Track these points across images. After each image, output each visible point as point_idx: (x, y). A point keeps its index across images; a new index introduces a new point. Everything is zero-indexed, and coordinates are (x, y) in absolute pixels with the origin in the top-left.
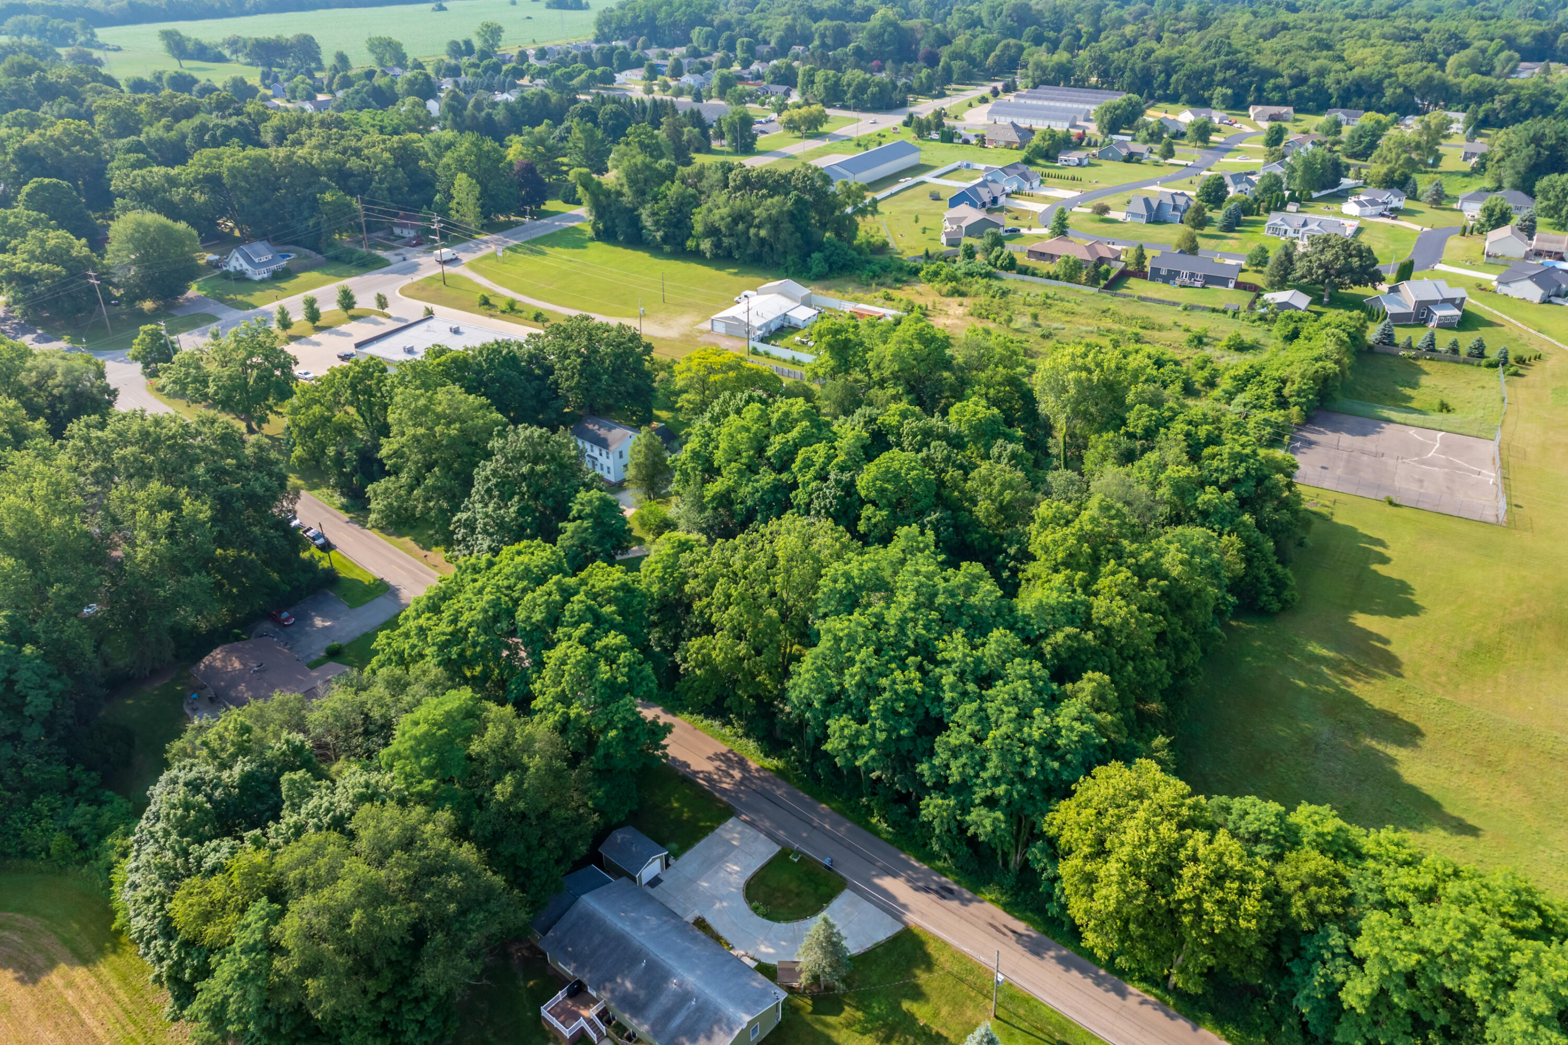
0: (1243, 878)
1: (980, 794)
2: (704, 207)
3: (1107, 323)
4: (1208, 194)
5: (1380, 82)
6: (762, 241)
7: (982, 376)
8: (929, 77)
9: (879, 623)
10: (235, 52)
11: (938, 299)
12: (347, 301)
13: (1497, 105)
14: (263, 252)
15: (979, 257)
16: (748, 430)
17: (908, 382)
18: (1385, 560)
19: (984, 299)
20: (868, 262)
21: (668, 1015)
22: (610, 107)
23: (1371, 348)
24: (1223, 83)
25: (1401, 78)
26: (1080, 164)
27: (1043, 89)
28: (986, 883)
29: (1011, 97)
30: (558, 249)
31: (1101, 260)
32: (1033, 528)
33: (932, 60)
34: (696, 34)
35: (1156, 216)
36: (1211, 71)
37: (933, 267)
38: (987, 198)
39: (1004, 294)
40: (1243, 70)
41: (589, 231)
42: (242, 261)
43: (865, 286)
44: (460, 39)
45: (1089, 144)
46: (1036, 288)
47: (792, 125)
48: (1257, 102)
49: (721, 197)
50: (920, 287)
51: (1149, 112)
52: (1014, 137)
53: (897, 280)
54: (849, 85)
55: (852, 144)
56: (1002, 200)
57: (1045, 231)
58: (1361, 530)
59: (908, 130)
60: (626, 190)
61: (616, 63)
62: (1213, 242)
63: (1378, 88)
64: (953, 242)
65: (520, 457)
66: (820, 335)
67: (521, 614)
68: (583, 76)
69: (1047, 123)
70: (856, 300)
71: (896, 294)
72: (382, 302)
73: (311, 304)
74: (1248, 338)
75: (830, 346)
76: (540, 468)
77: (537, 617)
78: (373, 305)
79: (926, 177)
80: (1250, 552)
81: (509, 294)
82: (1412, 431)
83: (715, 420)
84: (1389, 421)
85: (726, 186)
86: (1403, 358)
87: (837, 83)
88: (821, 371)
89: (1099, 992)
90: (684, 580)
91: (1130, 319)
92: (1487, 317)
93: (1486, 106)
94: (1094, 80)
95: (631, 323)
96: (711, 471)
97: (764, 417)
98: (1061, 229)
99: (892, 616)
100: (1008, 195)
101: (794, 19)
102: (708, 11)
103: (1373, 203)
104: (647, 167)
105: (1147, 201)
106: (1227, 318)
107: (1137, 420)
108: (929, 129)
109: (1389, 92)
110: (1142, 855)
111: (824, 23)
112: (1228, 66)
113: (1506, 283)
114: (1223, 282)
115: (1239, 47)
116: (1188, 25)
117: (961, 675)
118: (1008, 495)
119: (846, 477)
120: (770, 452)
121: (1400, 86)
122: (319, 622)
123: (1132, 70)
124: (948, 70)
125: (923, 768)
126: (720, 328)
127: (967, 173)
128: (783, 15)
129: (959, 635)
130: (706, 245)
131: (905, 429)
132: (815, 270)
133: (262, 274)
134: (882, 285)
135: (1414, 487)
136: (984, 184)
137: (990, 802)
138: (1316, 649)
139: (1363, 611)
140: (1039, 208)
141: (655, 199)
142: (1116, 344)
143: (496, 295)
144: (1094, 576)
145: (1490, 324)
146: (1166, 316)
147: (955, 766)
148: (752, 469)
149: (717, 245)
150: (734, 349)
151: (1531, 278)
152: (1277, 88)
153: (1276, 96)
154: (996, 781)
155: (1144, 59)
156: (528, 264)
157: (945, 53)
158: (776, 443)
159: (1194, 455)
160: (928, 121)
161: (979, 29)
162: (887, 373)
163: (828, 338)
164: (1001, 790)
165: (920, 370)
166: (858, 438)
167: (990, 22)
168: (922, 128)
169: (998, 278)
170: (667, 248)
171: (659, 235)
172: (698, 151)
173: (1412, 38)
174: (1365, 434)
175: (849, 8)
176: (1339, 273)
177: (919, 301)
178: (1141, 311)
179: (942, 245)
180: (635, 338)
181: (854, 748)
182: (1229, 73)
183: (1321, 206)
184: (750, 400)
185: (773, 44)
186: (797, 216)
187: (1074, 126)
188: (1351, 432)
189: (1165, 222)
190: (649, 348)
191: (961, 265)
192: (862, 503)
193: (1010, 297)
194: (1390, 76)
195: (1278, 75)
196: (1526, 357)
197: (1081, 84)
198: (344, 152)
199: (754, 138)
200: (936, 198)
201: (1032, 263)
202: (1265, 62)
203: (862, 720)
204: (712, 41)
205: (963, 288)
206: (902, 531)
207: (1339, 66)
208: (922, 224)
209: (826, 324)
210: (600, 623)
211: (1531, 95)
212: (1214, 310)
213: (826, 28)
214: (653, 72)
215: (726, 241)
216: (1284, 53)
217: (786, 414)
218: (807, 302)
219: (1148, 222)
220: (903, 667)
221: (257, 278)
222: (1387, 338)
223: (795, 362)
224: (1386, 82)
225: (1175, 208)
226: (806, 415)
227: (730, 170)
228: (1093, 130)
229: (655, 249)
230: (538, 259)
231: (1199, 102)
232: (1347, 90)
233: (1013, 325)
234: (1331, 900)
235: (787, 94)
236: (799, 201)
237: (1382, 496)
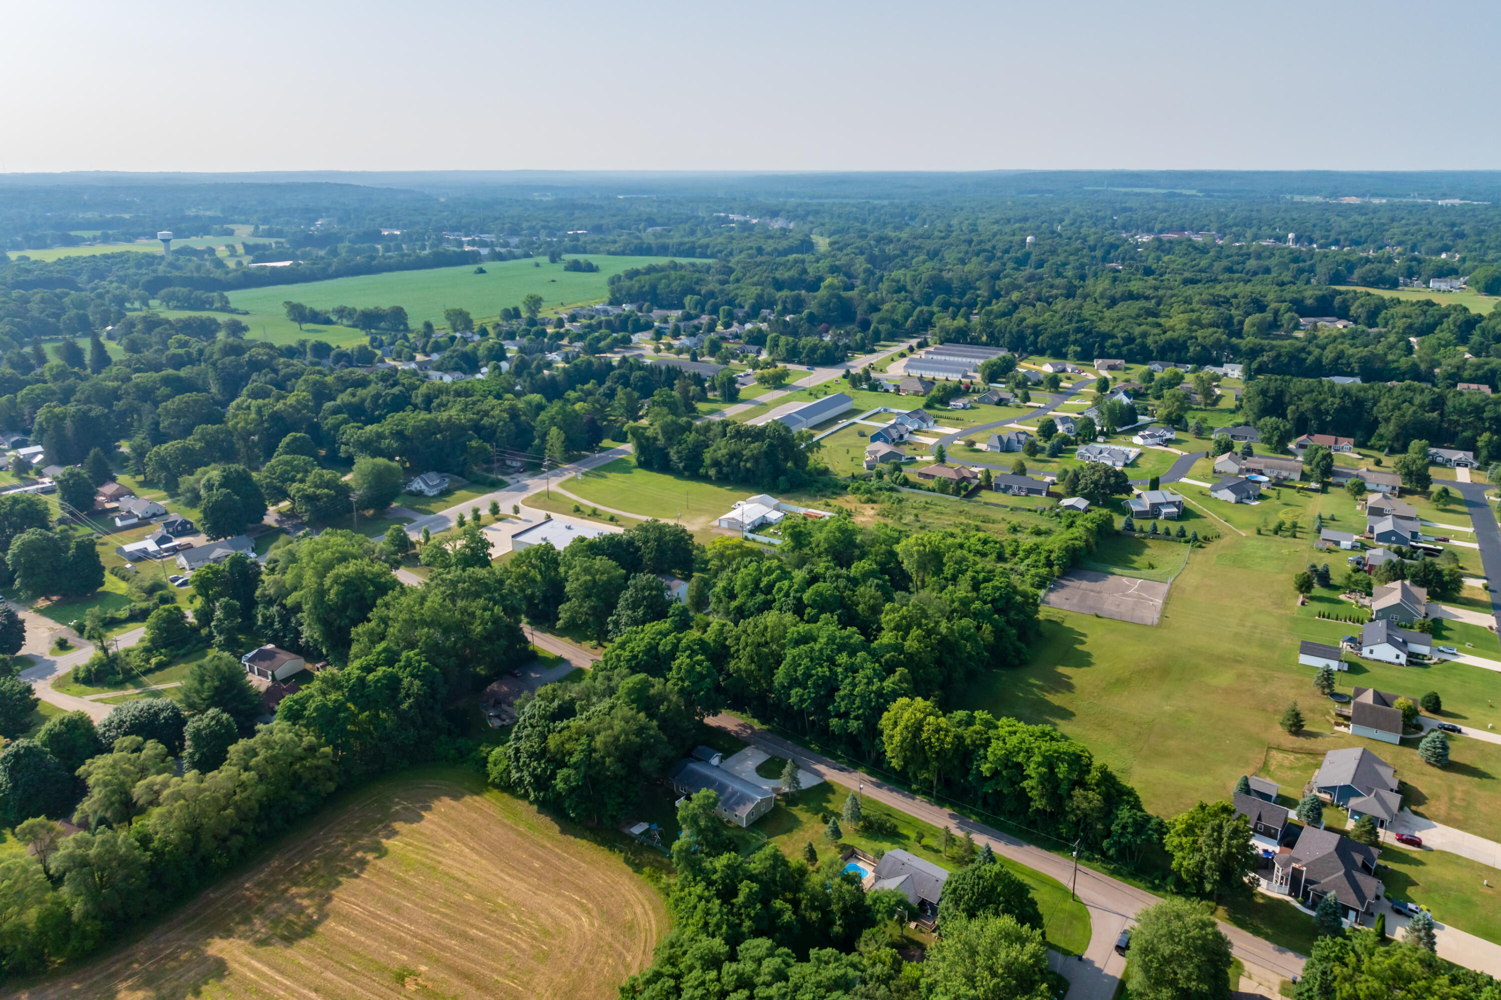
0: (947, 731)
1: (853, 715)
2: (711, 449)
3: (962, 519)
4: (1044, 431)
5: (1185, 342)
6: (748, 470)
7: (873, 550)
8: (862, 339)
9: (812, 650)
10: (341, 317)
11: (859, 505)
12: (495, 509)
13: (1265, 359)
14: (434, 478)
15: (886, 477)
16: (750, 575)
17: (834, 554)
18: (1083, 643)
19: (887, 505)
20: (816, 481)
21: (729, 799)
22: (638, 373)
23: (1118, 533)
24: (1075, 342)
25: (1200, 340)
26: (964, 408)
27: (948, 347)
28: (861, 766)
29: (922, 353)
30: (614, 474)
31: (964, 479)
32: (883, 615)
33: (865, 325)
34: (688, 300)
35: (1007, 447)
36: (1067, 334)
37: (856, 485)
38: (895, 435)
39: (900, 501)
40: (1088, 333)
41: (634, 461)
42: (422, 484)
43: (813, 497)
44: (510, 307)
45: (974, 391)
46: (921, 497)
47: (763, 380)
48: (1100, 356)
49: (722, 442)
50: (850, 497)
51: (1022, 364)
52: (919, 387)
53: (834, 493)
54: (804, 348)
55: (806, 394)
56: (906, 436)
57: (931, 458)
58: (1077, 629)
59: (846, 381)
60: (660, 437)
61: (630, 327)
62: (1042, 465)
63: (1184, 347)
64: (871, 467)
65: (644, 588)
66: (785, 529)
67: (660, 648)
68: (609, 340)
69: (946, 374)
70: (808, 506)
71: (833, 502)
72: (516, 510)
73: (476, 512)
74: (1043, 527)
75: (791, 535)
76: (654, 593)
77: (668, 648)
78: (511, 512)
79: (857, 419)
80: (998, 632)
81: (592, 505)
82: (1124, 580)
83: (734, 572)
84: (1113, 574)
85: (725, 435)
86: (1137, 538)
87: (795, 347)
88: (786, 549)
89: (904, 799)
90: (726, 639)
91: (976, 517)
92: (1198, 513)
93: (1259, 360)
94: (984, 338)
95: (681, 523)
96: (732, 596)
97: (759, 569)
98: (941, 458)
99: (817, 647)
100: (911, 433)
101: (763, 290)
102: (697, 283)
103: (1152, 436)
104: (674, 423)
105: (1000, 438)
106: (1037, 515)
107: (948, 571)
108: (860, 381)
109: (1192, 349)
110: (909, 724)
111: (785, 293)
112: (1078, 330)
113: (1215, 491)
114: (1039, 492)
115: (1087, 317)
116: (1059, 292)
117: (846, 670)
118: (872, 601)
119: (798, 595)
120: (762, 585)
121: (1198, 345)
122: (533, 675)
123: (1010, 332)
124: (877, 333)
125: (831, 708)
126: (724, 525)
127: (885, 416)
128: (755, 284)
129: (844, 654)
130: (712, 472)
131: (827, 575)
132: (781, 487)
133: (434, 492)
134: (824, 496)
135: (1114, 608)
136: (893, 426)
137: (857, 718)
138: (1033, 681)
139: (1063, 665)
140: (931, 441)
141: (680, 443)
142: (964, 531)
143: (582, 505)
144: (907, 633)
145: (1198, 516)
146: (998, 515)
147: (842, 704)
148: (752, 594)
149: (719, 472)
150: (737, 537)
151: (1228, 488)
152: (1113, 346)
153: (1114, 351)
154: (859, 708)
155: (1018, 325)
156: (597, 484)
157: (875, 317)
158: (765, 581)
159: (976, 587)
160: (860, 376)
161: (903, 294)
162: (822, 549)
163: (789, 530)
164: (861, 712)
165: (840, 547)
166: (804, 578)
167: (913, 286)
168: (855, 381)
169: (897, 491)
170: (686, 473)
171: (681, 465)
172: (700, 400)
173: (1223, 302)
174: (1096, 581)
175: (804, 277)
176: (1103, 487)
177: (847, 507)
178: (984, 512)
179: (864, 470)
180: (684, 531)
181: (802, 701)
182: (1079, 336)
183: (1121, 438)
184: (751, 561)
185: (746, 308)
186: (770, 454)
187: (965, 376)
188: (1090, 580)
189: (1013, 451)
190: (691, 536)
191: (874, 483)
192: (806, 606)
193: (904, 503)
194: (1192, 338)
195: (1114, 337)
196: (1209, 536)
197: (975, 342)
198: (478, 413)
199: (738, 391)
200: (862, 435)
201: (921, 480)
202: (1104, 327)
203: (805, 689)
204: (701, 306)
205: (875, 498)
206: (823, 616)
207: (1156, 331)
208: (851, 454)
209: (788, 523)
210: (694, 653)
211: (1288, 352)
212: (1029, 510)
213: (787, 297)
214: (659, 335)
215: (725, 470)
216: (1118, 321)
217: (769, 568)
218: (777, 508)
219: (1002, 451)
220: (822, 667)
221: (431, 494)
222: (1129, 526)
223: (771, 544)
224: (1189, 342)
225: (1019, 442)
226: (779, 567)
227: (727, 425)
228: (978, 378)
229: (678, 474)
230: (603, 480)
231: (1059, 354)
232: (1163, 347)
233: (904, 521)
234: (981, 739)
235: (759, 352)
236: (770, 445)
237: (1093, 612)
